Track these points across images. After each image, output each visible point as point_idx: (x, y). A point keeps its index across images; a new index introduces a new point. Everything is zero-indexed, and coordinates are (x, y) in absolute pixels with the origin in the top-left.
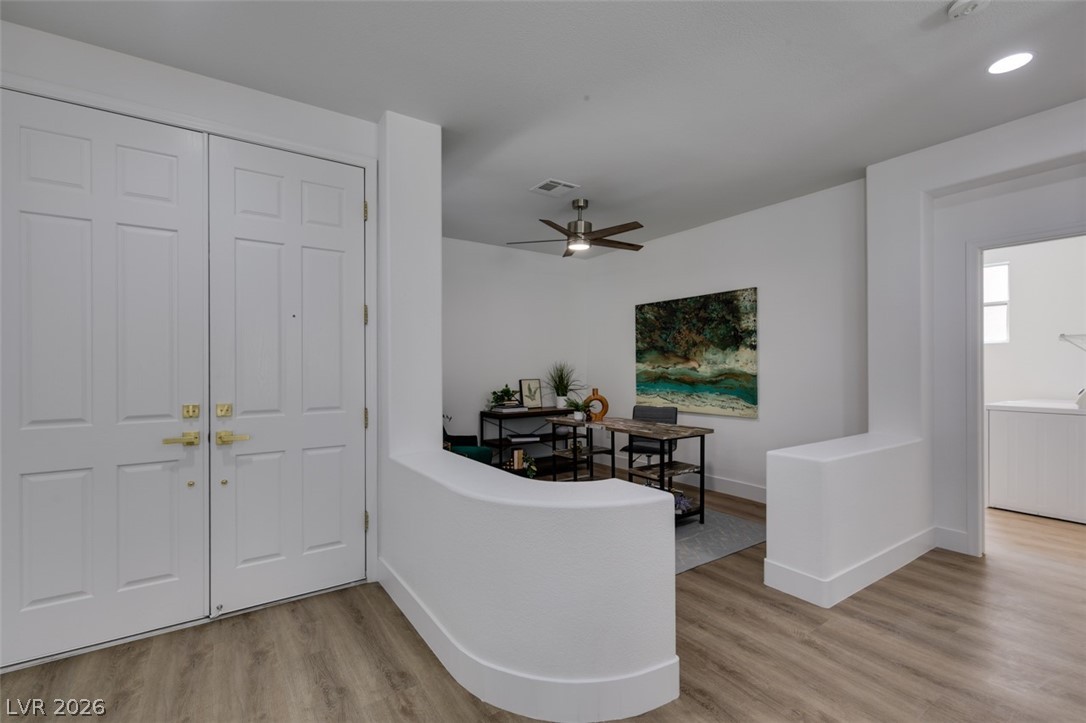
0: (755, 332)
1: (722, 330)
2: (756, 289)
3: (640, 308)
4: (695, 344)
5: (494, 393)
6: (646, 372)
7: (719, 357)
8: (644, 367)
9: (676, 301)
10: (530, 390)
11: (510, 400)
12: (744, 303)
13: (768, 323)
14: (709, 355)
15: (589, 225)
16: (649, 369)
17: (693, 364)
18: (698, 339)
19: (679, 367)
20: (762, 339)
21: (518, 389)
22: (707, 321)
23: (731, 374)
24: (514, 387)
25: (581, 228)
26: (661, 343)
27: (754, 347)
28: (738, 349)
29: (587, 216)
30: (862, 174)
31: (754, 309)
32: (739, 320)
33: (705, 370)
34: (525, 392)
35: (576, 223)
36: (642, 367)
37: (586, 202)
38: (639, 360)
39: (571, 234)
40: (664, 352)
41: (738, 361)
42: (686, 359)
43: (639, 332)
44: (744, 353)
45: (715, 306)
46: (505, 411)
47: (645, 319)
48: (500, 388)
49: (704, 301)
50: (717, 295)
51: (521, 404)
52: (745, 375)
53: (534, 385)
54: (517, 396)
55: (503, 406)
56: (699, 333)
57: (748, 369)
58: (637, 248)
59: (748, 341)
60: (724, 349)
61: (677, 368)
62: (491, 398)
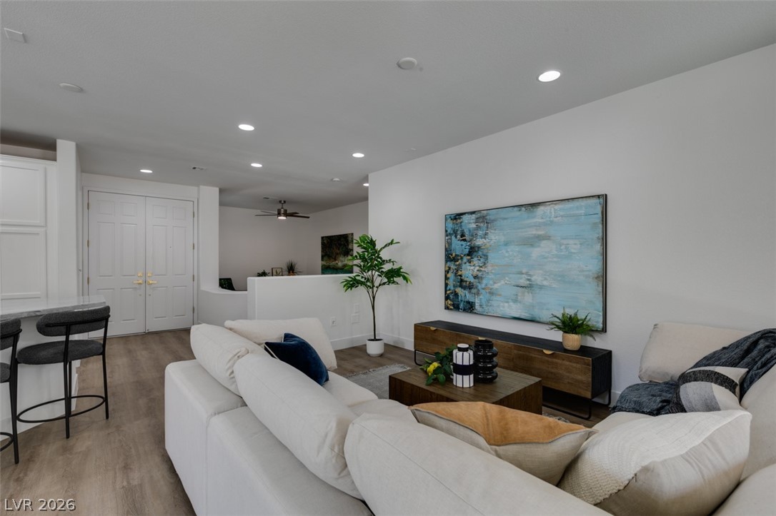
0: (352, 250)
1: (344, 249)
2: (352, 234)
3: (322, 238)
4: (337, 254)
5: (258, 273)
6: (324, 265)
7: (343, 259)
8: (324, 263)
9: (333, 236)
10: (277, 272)
12: (350, 239)
14: (341, 258)
15: (285, 211)
17: (337, 262)
18: (338, 252)
21: (270, 271)
22: (340, 245)
23: (346, 265)
25: (282, 211)
26: (328, 253)
27: (352, 256)
28: (348, 256)
29: (285, 207)
31: (352, 241)
32: (348, 245)
33: (340, 264)
34: (274, 273)
35: (280, 209)
37: (285, 202)
38: (322, 260)
39: (279, 214)
40: (329, 257)
41: (348, 261)
42: (335, 260)
43: (322, 248)
44: (350, 258)
45: (342, 239)
47: (324, 243)
49: (340, 237)
50: (344, 235)
54: (270, 275)
56: (339, 249)
58: (308, 217)
59: (351, 253)
60: (344, 256)
61: (332, 263)
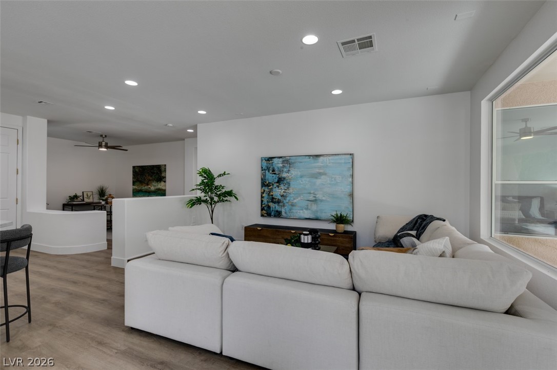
0: (165, 177)
1: (157, 177)
2: (165, 165)
3: (134, 167)
4: (150, 180)
5: (70, 196)
6: (136, 189)
7: (156, 184)
8: (135, 187)
9: (145, 166)
10: (87, 195)
11: (77, 199)
12: (163, 169)
13: (169, 175)
14: (154, 184)
15: (106, 144)
16: (137, 188)
17: (149, 186)
18: (151, 178)
19: (146, 187)
20: (168, 179)
21: (82, 195)
22: (154, 173)
23: (159, 189)
24: (79, 194)
25: (104, 144)
26: (140, 179)
27: (165, 182)
28: (161, 182)
29: (106, 140)
30: (184, 140)
31: (165, 171)
32: (161, 173)
33: (153, 188)
34: (85, 196)
35: (101, 142)
36: (134, 187)
37: (105, 136)
38: (133, 185)
39: (100, 146)
40: (141, 182)
41: (161, 185)
42: (148, 185)
43: (134, 175)
44: (163, 183)
45: (155, 169)
46: (74, 203)
47: (136, 171)
48: (72, 194)
49: (153, 167)
50: (156, 166)
51: (83, 200)
52: (162, 189)
53: (89, 194)
54: (81, 198)
55: (74, 201)
56: (151, 177)
57: (163, 188)
58: (126, 150)
59: (164, 180)
60: (157, 182)
61: (145, 188)
62: (68, 198)
